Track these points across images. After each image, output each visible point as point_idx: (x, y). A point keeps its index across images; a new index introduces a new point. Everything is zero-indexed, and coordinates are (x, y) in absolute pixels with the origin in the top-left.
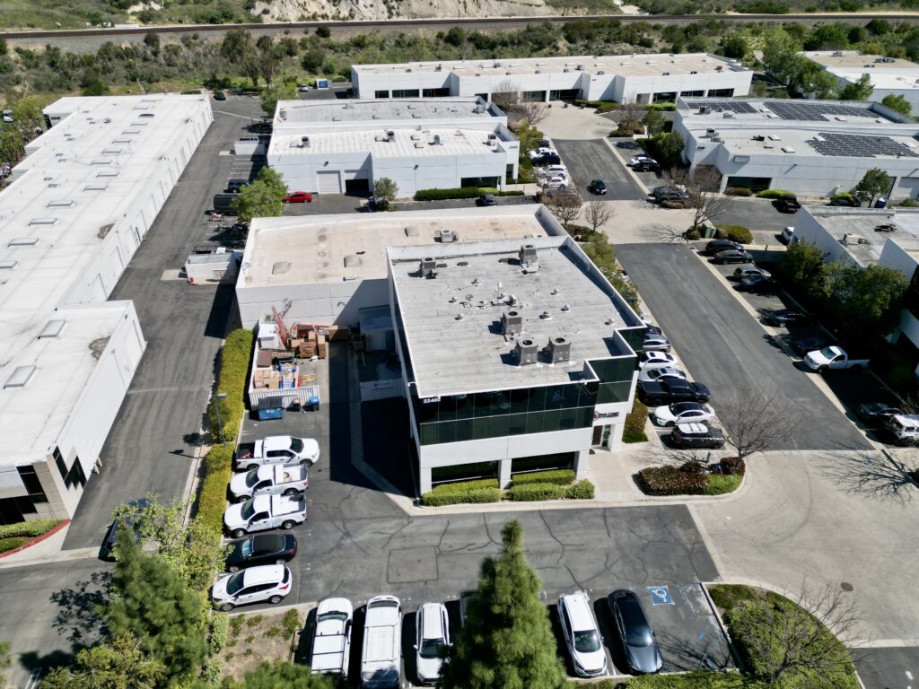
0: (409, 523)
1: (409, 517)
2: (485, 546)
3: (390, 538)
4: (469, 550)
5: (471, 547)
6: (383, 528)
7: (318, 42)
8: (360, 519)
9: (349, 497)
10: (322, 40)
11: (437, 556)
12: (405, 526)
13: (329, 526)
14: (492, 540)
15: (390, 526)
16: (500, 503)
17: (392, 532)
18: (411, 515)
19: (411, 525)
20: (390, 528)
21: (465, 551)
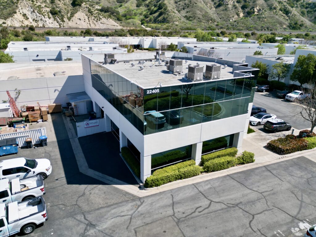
0: (142, 203)
1: (140, 199)
2: (209, 206)
3: (131, 218)
4: (200, 212)
5: (200, 210)
6: (122, 212)
7: (30, 32)
8: (98, 209)
9: (84, 194)
10: (32, 32)
11: (177, 223)
12: (139, 206)
13: (70, 222)
14: (212, 201)
15: (127, 209)
16: (201, 175)
17: (130, 213)
18: (140, 196)
19: (144, 204)
20: (128, 210)
21: (197, 213)
